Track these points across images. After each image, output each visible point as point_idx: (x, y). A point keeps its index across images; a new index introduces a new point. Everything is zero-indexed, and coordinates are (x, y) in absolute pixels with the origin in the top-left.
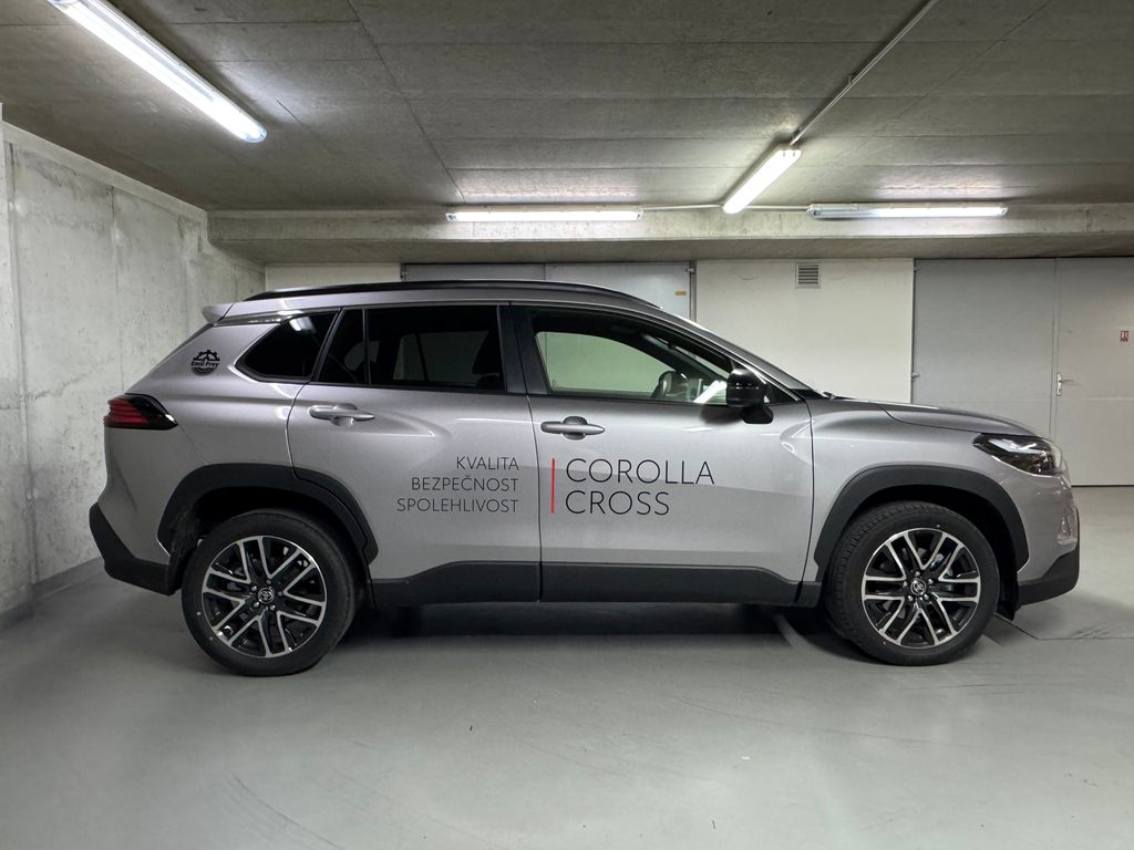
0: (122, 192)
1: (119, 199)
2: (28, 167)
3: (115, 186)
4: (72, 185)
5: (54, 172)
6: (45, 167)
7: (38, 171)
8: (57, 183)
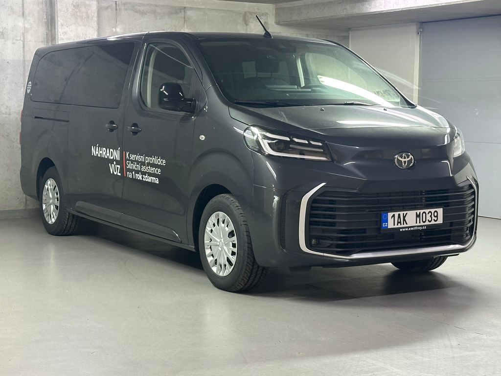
0: (192, 9)
1: (189, 13)
2: (126, 10)
3: (187, 6)
4: (154, 12)
5: (142, 8)
6: (136, 7)
7: (132, 10)
8: (143, 13)
